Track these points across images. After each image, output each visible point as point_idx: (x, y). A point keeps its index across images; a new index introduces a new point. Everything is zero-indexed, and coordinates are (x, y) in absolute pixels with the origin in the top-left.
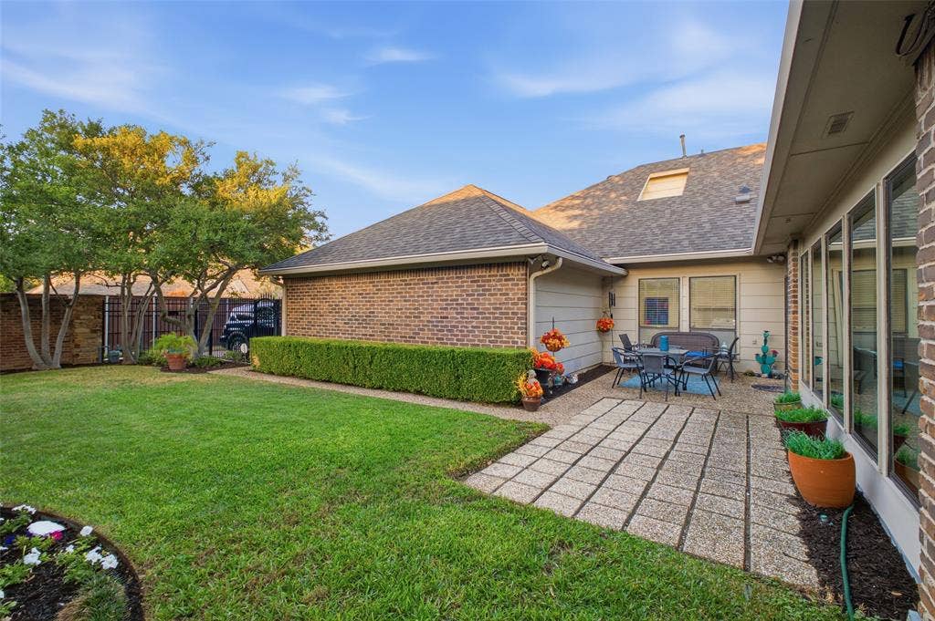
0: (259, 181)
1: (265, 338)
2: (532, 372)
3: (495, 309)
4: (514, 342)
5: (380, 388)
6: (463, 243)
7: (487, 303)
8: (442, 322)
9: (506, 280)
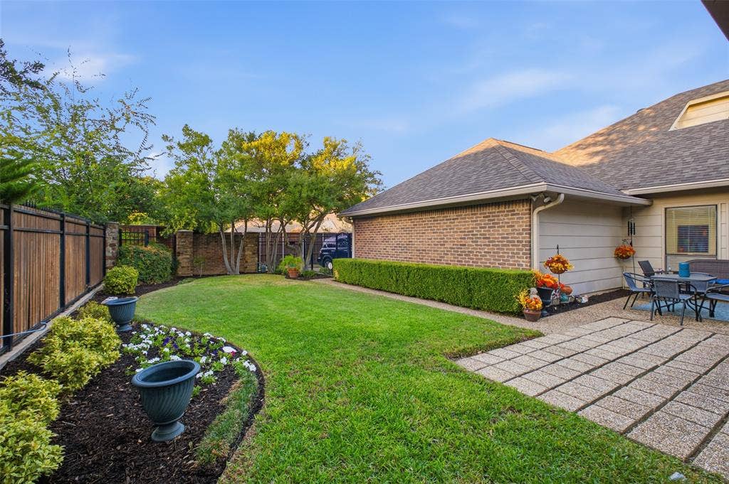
0: (338, 155)
1: (342, 259)
2: (534, 290)
3: (502, 238)
4: (519, 265)
5: (414, 296)
6: (476, 188)
7: (497, 233)
8: (461, 248)
9: (512, 215)
